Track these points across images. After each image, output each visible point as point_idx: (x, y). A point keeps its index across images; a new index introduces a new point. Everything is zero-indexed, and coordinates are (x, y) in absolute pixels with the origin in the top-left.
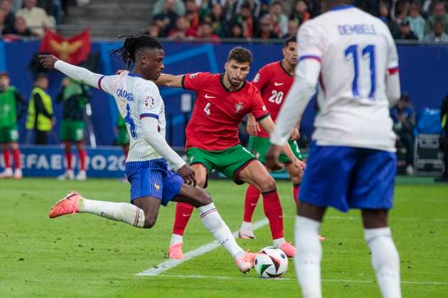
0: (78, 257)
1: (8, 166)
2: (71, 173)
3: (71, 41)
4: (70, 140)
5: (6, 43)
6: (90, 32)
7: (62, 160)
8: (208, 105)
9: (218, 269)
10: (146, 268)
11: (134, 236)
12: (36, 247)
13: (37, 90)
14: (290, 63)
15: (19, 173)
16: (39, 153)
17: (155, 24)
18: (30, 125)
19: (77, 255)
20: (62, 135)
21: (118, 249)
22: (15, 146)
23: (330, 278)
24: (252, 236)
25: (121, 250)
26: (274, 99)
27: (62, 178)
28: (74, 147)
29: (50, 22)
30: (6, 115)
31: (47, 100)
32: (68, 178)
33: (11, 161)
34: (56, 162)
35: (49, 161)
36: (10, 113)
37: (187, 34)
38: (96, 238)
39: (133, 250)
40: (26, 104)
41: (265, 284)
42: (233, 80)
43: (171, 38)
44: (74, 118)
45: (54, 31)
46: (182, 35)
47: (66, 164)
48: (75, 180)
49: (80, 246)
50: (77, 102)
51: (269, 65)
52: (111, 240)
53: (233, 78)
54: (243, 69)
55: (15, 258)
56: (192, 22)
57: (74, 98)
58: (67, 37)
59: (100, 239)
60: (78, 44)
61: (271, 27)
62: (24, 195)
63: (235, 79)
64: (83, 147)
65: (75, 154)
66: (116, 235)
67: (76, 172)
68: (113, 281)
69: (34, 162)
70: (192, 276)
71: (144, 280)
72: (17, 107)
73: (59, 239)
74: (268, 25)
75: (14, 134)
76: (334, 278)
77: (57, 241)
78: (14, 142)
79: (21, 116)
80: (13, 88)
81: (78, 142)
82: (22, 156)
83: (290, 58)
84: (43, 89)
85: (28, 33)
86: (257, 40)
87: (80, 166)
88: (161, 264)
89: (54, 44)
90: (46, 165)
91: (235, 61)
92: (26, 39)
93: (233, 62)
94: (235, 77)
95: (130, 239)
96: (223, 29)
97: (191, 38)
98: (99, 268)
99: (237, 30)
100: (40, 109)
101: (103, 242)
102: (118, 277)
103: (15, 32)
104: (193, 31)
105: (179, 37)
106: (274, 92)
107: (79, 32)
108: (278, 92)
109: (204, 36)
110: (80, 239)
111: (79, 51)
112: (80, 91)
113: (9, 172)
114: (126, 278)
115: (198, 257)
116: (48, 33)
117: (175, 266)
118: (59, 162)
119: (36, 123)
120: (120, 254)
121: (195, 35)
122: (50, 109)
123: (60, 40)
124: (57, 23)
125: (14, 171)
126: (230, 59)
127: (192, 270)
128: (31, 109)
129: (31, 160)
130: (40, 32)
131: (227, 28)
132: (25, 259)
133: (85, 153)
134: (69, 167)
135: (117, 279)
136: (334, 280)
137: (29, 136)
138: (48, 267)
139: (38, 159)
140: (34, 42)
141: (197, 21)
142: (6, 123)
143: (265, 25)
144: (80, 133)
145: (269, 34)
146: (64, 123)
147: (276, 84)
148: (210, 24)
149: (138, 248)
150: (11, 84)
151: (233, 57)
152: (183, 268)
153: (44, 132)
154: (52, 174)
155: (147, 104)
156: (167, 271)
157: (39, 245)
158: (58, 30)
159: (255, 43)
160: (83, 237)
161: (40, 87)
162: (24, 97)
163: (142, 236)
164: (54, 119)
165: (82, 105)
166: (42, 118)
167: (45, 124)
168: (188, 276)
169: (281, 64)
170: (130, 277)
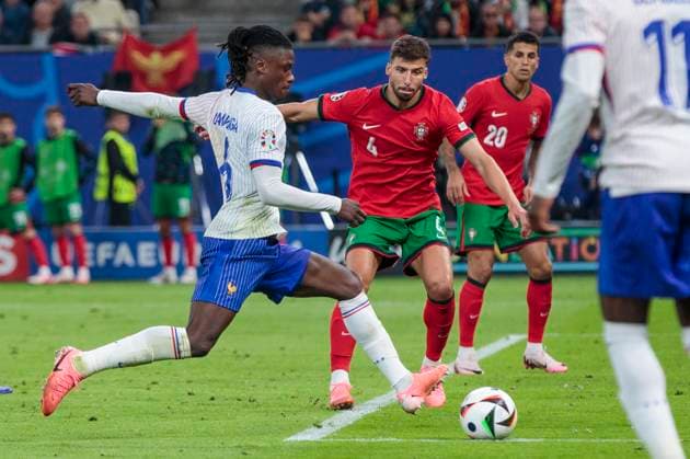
0: (187, 412)
1: (65, 263)
2: (171, 273)
3: (166, 51)
4: (169, 216)
5: (58, 58)
6: (198, 35)
7: (156, 251)
8: (372, 139)
9: (422, 426)
10: (301, 427)
11: (280, 374)
12: (117, 398)
13: (110, 135)
14: (517, 79)
15: (84, 274)
16: (117, 241)
17: (307, 20)
18: (100, 194)
19: (186, 408)
20: (156, 209)
21: (254, 397)
22: (77, 230)
23: (610, 438)
24: (478, 369)
25: (260, 399)
26: (493, 140)
27: (156, 281)
28: (175, 229)
29: (129, 19)
30: (59, 178)
31: (128, 151)
32: (166, 281)
33: (70, 255)
34: (147, 253)
35: (134, 253)
36: (66, 174)
37: (360, 35)
38: (216, 381)
39: (279, 398)
40: (94, 159)
41: (502, 451)
42: (401, 91)
43: (333, 42)
44: (175, 181)
45: (136, 36)
46: (350, 35)
47: (163, 258)
48: (178, 283)
49: (190, 394)
50: (179, 154)
51: (482, 83)
52: (243, 383)
53: (400, 88)
54: (415, 71)
55: (83, 416)
56: (366, 13)
57: (174, 146)
58: (158, 45)
59: (223, 381)
60: (177, 56)
61: (500, 19)
62: (94, 311)
63: (404, 89)
64: (191, 228)
65: (179, 240)
66: (250, 374)
67: (180, 270)
68: (248, 452)
69: (109, 255)
70: (380, 439)
71: (300, 448)
72: (78, 163)
73: (154, 383)
74: (495, 15)
75: (75, 210)
76: (617, 437)
77: (151, 386)
78: (75, 223)
79: (86, 178)
80: (70, 133)
81: (182, 220)
82: (88, 246)
83: (517, 68)
84: (120, 132)
85: (93, 39)
86: (477, 41)
87: (186, 260)
88: (328, 421)
89: (138, 57)
90: (129, 260)
91: (401, 59)
92: (89, 50)
93: (398, 61)
94: (402, 85)
95: (272, 380)
96: (419, 24)
97: (366, 41)
98: (222, 431)
99: (443, 26)
100: (117, 166)
101: (228, 387)
102: (253, 443)
103: (71, 38)
104: (369, 29)
105: (347, 40)
106: (491, 127)
107: (179, 36)
108: (498, 128)
109: (388, 36)
110: (189, 382)
111: (179, 68)
112: (182, 134)
113: (67, 273)
114: (269, 445)
115: (388, 407)
116: (128, 37)
117: (351, 423)
118: (151, 254)
119: (111, 189)
120: (258, 406)
121: (373, 36)
122: (133, 167)
123: (147, 50)
124: (142, 21)
125: (76, 271)
126: (393, 57)
127: (379, 431)
128: (103, 167)
129: (104, 251)
130: (114, 37)
131: (426, 22)
132: (99, 419)
133: (194, 237)
134: (169, 262)
135: (253, 447)
136: (618, 440)
137: (100, 211)
138: (137, 431)
139: (115, 251)
140: (104, 54)
141: (375, 12)
142: (60, 192)
143: (488, 15)
144: (184, 205)
145: (496, 31)
146: (157, 189)
147: (494, 115)
148: (398, 17)
149: (287, 396)
150: (67, 125)
151: (397, 53)
152: (364, 427)
153: (124, 206)
154: (139, 274)
155: (263, 143)
156: (337, 432)
157: (121, 393)
158: (144, 34)
159: (474, 47)
160: (195, 378)
161: (115, 129)
162: (90, 147)
163: (293, 374)
164: (141, 182)
165: (186, 158)
166: (120, 182)
167: (126, 192)
168: (373, 440)
169: (501, 80)
170: (275, 444)
